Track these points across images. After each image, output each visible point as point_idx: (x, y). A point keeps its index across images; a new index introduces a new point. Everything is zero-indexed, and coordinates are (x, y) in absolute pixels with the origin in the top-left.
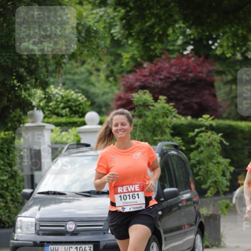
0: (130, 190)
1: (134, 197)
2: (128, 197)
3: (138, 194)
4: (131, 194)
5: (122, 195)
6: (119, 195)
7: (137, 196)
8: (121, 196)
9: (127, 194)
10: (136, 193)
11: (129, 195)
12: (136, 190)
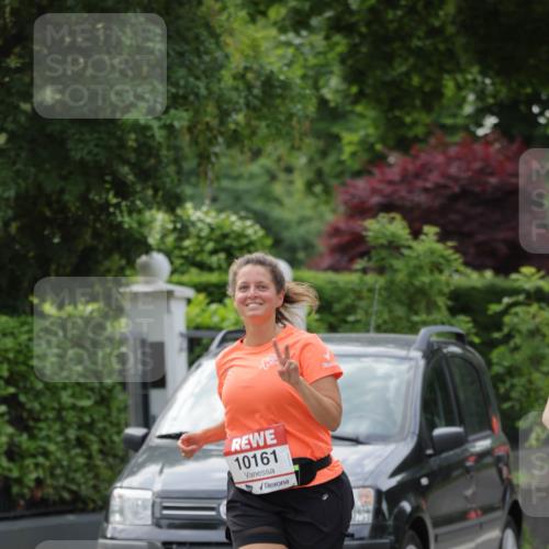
0: (255, 445)
1: (265, 461)
2: (253, 461)
3: (274, 453)
4: (258, 453)
5: (240, 456)
6: (235, 457)
7: (272, 457)
8: (237, 460)
9: (250, 454)
10: (269, 450)
11: (255, 456)
12: (269, 442)
